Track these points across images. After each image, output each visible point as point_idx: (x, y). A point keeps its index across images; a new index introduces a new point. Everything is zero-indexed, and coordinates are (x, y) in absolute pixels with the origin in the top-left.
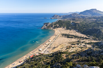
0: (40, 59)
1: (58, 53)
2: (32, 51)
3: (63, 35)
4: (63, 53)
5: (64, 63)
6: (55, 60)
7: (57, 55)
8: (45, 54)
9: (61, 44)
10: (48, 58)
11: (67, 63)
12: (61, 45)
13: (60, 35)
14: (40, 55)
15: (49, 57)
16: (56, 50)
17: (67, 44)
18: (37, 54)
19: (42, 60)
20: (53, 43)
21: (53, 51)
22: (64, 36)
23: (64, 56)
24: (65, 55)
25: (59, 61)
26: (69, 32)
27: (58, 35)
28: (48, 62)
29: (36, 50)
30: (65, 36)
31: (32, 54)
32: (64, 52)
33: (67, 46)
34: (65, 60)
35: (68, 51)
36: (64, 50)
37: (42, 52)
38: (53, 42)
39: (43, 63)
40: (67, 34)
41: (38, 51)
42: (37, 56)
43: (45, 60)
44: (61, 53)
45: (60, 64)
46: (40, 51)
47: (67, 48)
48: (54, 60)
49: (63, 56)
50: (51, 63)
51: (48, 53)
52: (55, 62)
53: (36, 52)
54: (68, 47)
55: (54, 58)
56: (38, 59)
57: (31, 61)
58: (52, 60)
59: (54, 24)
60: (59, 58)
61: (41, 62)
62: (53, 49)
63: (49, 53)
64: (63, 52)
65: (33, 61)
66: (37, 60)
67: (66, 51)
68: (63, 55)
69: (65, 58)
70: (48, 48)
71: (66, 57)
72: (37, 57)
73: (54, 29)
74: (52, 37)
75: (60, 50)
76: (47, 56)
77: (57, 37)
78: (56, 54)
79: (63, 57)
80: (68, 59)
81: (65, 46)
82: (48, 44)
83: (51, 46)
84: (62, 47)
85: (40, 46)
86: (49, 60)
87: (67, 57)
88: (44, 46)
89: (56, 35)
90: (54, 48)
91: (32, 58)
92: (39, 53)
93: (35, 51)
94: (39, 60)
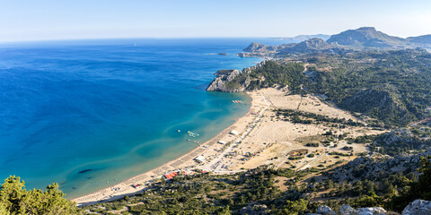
0: (198, 187)
1: (260, 174)
2: (173, 162)
3: (278, 114)
4: (276, 173)
5: (279, 203)
6: (250, 194)
7: (256, 180)
8: (214, 174)
9: (270, 145)
10: (225, 188)
11: (291, 204)
12: (272, 148)
13: (271, 114)
14: (198, 176)
15: (227, 185)
16: (252, 164)
17: (290, 144)
18: (189, 172)
19: (203, 190)
20: (243, 141)
21: (242, 166)
22: (282, 117)
23: (280, 184)
24: (282, 180)
25: (261, 197)
26: (298, 103)
27: (261, 114)
28: (223, 197)
29: (187, 159)
30: (286, 115)
31: (172, 168)
32: (281, 171)
33: (292, 152)
34: (283, 194)
35: (294, 167)
36: (280, 164)
37: (206, 168)
38: (243, 137)
39: (206, 199)
40: (291, 111)
41: (193, 163)
42: (188, 178)
43: (213, 193)
44: (269, 173)
45: (265, 206)
46: (198, 162)
47: (290, 159)
48: (246, 194)
49: (277, 181)
50: (232, 202)
51: (223, 172)
52: (249, 198)
53: (184, 165)
54: (296, 153)
55: (245, 188)
56: (189, 187)
57: (168, 188)
58: (239, 195)
59: (251, 75)
60: (262, 190)
61: (198, 196)
62: (242, 159)
63: (228, 173)
64: (276, 169)
65: (173, 188)
66: (186, 189)
67: (288, 166)
68: (276, 179)
69: (284, 189)
70: (226, 156)
71: (285, 184)
72: (188, 182)
73: (248, 93)
74: (240, 120)
75: (267, 163)
76: (221, 181)
77: (257, 119)
78: (252, 177)
79: (276, 185)
80: (292, 192)
81: (285, 152)
82: (228, 144)
83: (235, 149)
84: (273, 155)
85: (201, 147)
86: (228, 194)
87: (289, 184)
88: (213, 147)
89: (256, 111)
90: (249, 156)
91: (172, 181)
92: (196, 171)
93: (182, 163)
94: (195, 191)
